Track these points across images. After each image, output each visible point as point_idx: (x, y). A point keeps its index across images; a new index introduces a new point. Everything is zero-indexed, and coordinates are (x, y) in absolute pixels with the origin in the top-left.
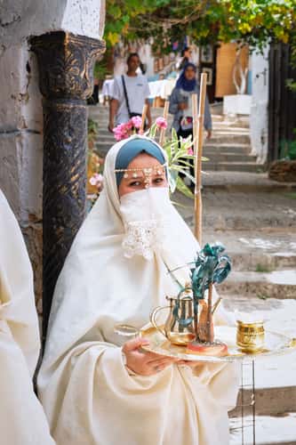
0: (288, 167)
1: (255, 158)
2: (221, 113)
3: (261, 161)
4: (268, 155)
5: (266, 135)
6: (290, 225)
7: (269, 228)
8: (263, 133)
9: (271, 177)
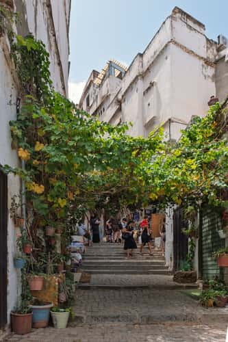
0: (183, 275)
1: (168, 267)
2: (153, 245)
3: (170, 269)
4: (174, 267)
5: (173, 257)
6: (184, 320)
7: (170, 322)
8: (171, 255)
9: (174, 280)
